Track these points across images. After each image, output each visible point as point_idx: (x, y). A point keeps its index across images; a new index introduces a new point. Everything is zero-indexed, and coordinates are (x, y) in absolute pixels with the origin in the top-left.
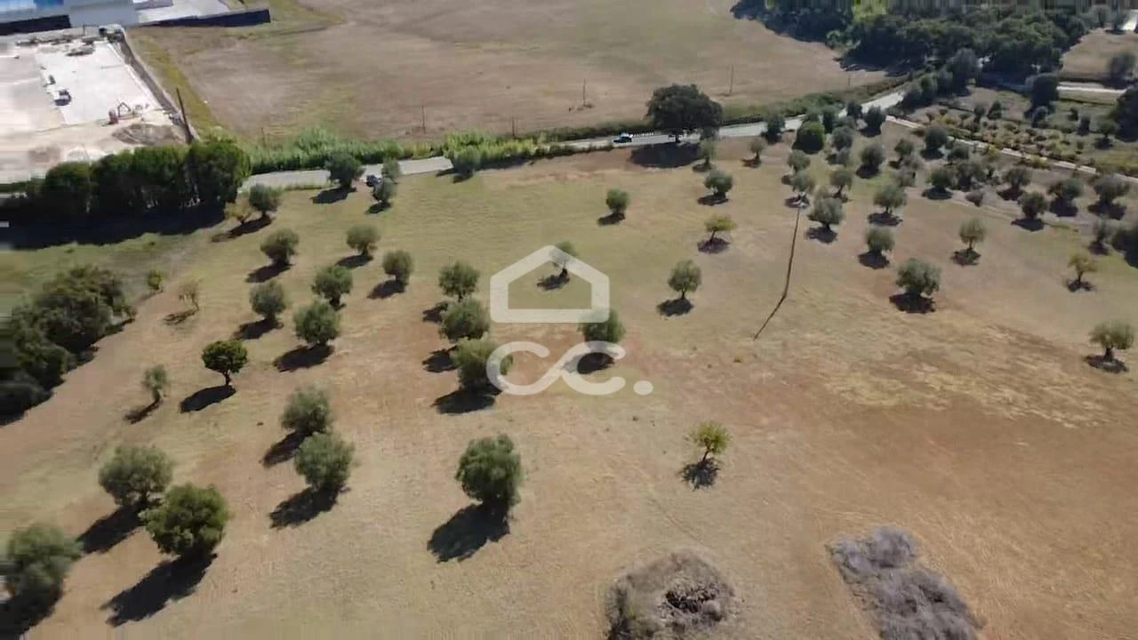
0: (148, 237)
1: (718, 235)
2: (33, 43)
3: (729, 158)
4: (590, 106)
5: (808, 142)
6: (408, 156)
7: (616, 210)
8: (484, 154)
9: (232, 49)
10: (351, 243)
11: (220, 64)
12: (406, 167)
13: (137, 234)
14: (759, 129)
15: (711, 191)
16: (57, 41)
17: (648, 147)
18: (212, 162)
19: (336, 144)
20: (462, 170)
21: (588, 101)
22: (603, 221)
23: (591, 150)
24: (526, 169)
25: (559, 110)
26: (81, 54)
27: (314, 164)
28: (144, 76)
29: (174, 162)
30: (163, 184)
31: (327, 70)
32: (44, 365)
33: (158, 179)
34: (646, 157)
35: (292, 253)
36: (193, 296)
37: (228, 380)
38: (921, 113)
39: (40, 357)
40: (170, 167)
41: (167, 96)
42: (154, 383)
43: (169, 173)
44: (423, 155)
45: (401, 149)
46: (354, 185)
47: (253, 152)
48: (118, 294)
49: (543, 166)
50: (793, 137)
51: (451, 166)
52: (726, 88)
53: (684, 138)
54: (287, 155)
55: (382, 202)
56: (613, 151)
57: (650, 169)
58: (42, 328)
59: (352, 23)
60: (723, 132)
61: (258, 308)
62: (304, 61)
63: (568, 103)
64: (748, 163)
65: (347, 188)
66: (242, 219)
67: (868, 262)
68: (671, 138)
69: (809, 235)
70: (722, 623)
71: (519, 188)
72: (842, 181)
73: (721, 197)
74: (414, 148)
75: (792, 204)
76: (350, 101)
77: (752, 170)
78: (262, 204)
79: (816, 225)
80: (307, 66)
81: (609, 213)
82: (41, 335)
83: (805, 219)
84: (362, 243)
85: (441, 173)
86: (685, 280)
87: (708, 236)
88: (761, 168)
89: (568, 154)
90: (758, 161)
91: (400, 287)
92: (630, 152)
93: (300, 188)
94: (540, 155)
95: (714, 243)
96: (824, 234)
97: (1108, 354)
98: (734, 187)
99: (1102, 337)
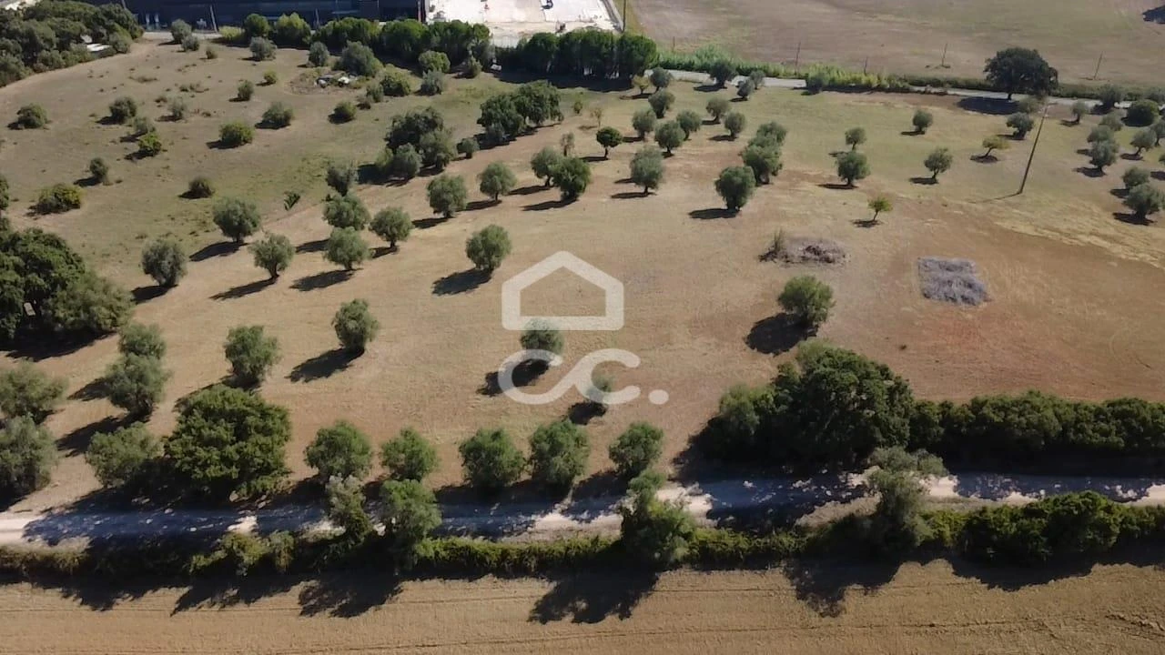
0: (579, 89)
1: (994, 152)
3: (1053, 116)
4: (948, 67)
5: (1138, 117)
6: (776, 75)
7: (921, 124)
8: (833, 80)
10: (709, 109)
12: (769, 82)
13: (573, 86)
14: (1091, 104)
15: (1012, 130)
17: (980, 99)
18: (634, 47)
19: (724, 56)
20: (814, 87)
21: (946, 63)
22: (904, 133)
23: (924, 93)
24: (864, 96)
25: (917, 62)
27: (702, 69)
29: (610, 42)
30: (599, 56)
31: (738, 17)
32: (511, 123)
33: (596, 52)
34: (967, 104)
35: (667, 108)
36: (599, 116)
37: (607, 153)
39: (510, 118)
41: (616, 12)
42: (566, 142)
43: (604, 50)
44: (787, 76)
45: (772, 70)
46: (727, 83)
47: (663, 52)
48: (557, 103)
49: (880, 97)
50: (1125, 113)
51: (804, 85)
52: (1091, 74)
53: (1016, 97)
54: (686, 60)
55: (743, 95)
56: (946, 97)
57: (970, 112)
58: (515, 103)
60: (1052, 100)
61: (636, 126)
62: (724, 9)
63: (927, 62)
64: (1066, 123)
65: (720, 86)
66: (642, 88)
67: (1117, 192)
68: (1005, 96)
69: (1078, 170)
70: (832, 264)
71: (850, 105)
72: (1141, 143)
73: (1019, 136)
74: (782, 70)
75: (1080, 152)
76: (747, 38)
77: (1064, 127)
78: (658, 81)
79: (1092, 166)
80: (725, 12)
81: (913, 128)
82: (514, 107)
83: (1085, 161)
84: (716, 110)
85: (796, 88)
86: (937, 163)
87: (984, 151)
88: (1078, 127)
89: (905, 91)
90: (1076, 123)
91: (731, 138)
92: (959, 100)
93: (687, 81)
94: (880, 89)
95: (987, 159)
96: (1096, 172)
98: (1034, 131)
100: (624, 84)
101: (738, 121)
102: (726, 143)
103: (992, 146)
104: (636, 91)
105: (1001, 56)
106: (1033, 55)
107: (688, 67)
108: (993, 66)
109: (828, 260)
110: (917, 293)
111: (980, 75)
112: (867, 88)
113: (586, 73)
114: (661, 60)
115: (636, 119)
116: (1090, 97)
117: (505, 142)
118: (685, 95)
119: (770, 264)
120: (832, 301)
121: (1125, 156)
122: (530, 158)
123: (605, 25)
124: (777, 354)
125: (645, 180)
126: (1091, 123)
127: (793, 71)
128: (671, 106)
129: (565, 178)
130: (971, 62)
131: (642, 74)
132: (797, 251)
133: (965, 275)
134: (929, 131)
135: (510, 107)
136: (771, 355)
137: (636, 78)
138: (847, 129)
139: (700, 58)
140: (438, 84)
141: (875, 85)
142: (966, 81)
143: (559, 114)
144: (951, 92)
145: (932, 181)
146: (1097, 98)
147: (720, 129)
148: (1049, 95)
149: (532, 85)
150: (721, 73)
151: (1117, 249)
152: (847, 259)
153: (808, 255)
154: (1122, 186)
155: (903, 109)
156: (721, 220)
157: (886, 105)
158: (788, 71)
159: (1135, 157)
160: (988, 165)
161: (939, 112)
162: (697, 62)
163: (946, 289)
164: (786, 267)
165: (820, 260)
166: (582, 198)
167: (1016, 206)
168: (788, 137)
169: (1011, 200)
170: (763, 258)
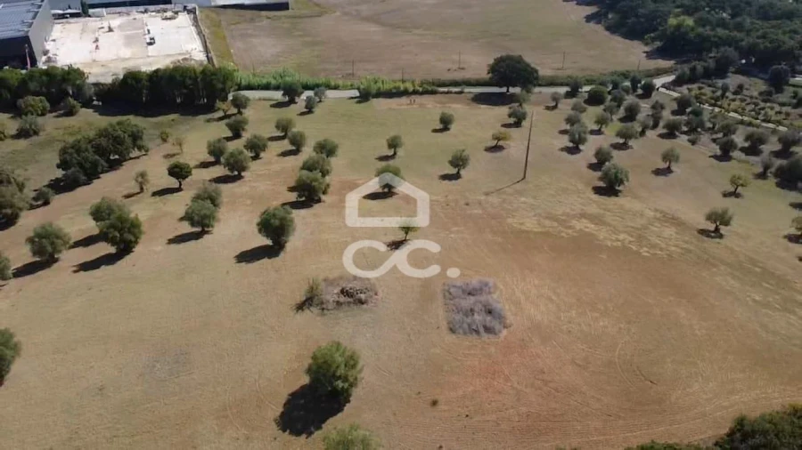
1: (501, 143)
2: (146, 11)
3: (537, 104)
4: (463, 69)
5: (595, 99)
6: (336, 88)
7: (446, 123)
8: (379, 89)
9: (260, 24)
10: (277, 127)
11: (250, 32)
12: (330, 94)
14: (563, 90)
15: (512, 120)
16: (158, 12)
17: (486, 94)
18: (213, 77)
19: (293, 76)
20: (365, 96)
21: (461, 66)
22: (435, 131)
23: (448, 93)
24: (404, 100)
25: (442, 67)
26: (170, 19)
27: (277, 88)
28: (200, 33)
29: (193, 75)
30: (186, 87)
31: (311, 39)
33: (183, 84)
34: (480, 99)
35: (243, 129)
37: (180, 185)
38: (684, 89)
39: (87, 161)
40: (190, 78)
43: (189, 82)
44: (345, 88)
45: (333, 83)
46: (297, 99)
47: (243, 76)
48: (142, 136)
49: (416, 100)
50: (586, 95)
51: (358, 94)
52: (560, 66)
53: (512, 90)
54: (265, 81)
55: (310, 108)
56: (463, 95)
57: (483, 106)
59: (338, 14)
60: (537, 90)
62: (300, 33)
63: (449, 66)
64: (548, 108)
65: (292, 101)
66: (225, 111)
67: (592, 167)
68: (504, 90)
69: (562, 150)
70: (365, 306)
71: (394, 109)
72: (601, 121)
73: (518, 124)
74: (340, 83)
75: (563, 132)
76: (317, 57)
77: (548, 112)
78: (240, 104)
79: (571, 145)
80: (300, 36)
81: (440, 126)
82: (91, 150)
83: (565, 141)
84: (284, 127)
85: (352, 98)
86: (459, 162)
87: (494, 143)
88: (556, 111)
89: (433, 93)
90: (555, 107)
91: (295, 152)
92: (472, 96)
93: (264, 100)
94: (415, 92)
95: (496, 149)
96: (573, 150)
97: (717, 230)
98: (528, 119)
99: (710, 217)
100: (210, 108)
101: (299, 138)
102: (292, 158)
103: (499, 139)
104: (219, 114)
105: (499, 61)
106: (519, 60)
107: (267, 87)
108: (493, 69)
109: (361, 302)
110: (444, 325)
111: (484, 74)
112: (405, 93)
113: (179, 100)
114: (244, 83)
115: (209, 146)
116: (562, 85)
118: (260, 116)
119: (309, 315)
120: (359, 367)
121: (593, 132)
122: (88, 208)
123: (198, 55)
124: (310, 434)
125: (200, 223)
126: (566, 107)
127: (349, 83)
128: (246, 127)
129: (111, 235)
130: (478, 64)
131: (225, 99)
132: (331, 295)
133: (483, 298)
134: (453, 127)
135: (87, 150)
136: (304, 436)
137: (219, 104)
138: (388, 137)
139: (275, 78)
140: (33, 127)
141: (411, 89)
142: (477, 80)
143: (143, 147)
144: (467, 90)
145: (457, 176)
146: (567, 85)
147: (286, 145)
148: (535, 86)
150: (291, 92)
151: (602, 234)
152: (378, 297)
153: (342, 299)
154: (594, 161)
155: (432, 108)
156: (265, 261)
157: (421, 105)
158: (346, 84)
159: (598, 132)
160: (498, 154)
161: (459, 109)
162: (273, 82)
163: (469, 320)
164: (323, 315)
165: (355, 303)
166: (138, 249)
167: (521, 193)
168: (339, 152)
169: (518, 186)
170: (301, 307)
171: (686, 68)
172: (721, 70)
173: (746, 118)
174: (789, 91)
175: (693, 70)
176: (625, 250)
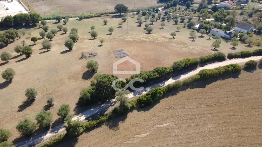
0: (23, 29)
1: (121, 26)
3: (129, 16)
4: (107, 10)
5: (144, 14)
6: (71, 17)
7: (105, 23)
8: (84, 16)
10: (58, 28)
11: (38, 5)
12: (70, 19)
13: (21, 28)
14: (135, 13)
15: (123, 21)
17: (115, 15)
18: (34, 16)
19: (58, 15)
20: (81, 19)
22: (103, 25)
23: (104, 16)
24: (92, 19)
25: (101, 9)
26: (10, 2)
27: (53, 19)
28: (23, 6)
29: (27, 16)
30: (25, 20)
31: (58, 5)
32: (5, 41)
33: (24, 19)
34: (113, 17)
36: (30, 35)
37: (35, 43)
38: (166, 10)
39: (5, 40)
41: (27, 8)
42: (23, 43)
43: (26, 18)
44: (74, 17)
45: (70, 16)
46: (60, 21)
47: (42, 16)
48: (17, 34)
49: (95, 18)
50: (142, 14)
51: (78, 18)
52: (134, 7)
53: (122, 14)
54: (49, 17)
55: (65, 23)
58: (5, 36)
60: (128, 13)
61: (41, 35)
63: (103, 9)
64: (132, 17)
65: (59, 22)
66: (40, 26)
67: (145, 29)
68: (119, 14)
69: (137, 26)
70: (96, 57)
71: (90, 21)
72: (146, 19)
73: (125, 21)
74: (73, 16)
75: (137, 22)
76: (63, 10)
77: (132, 18)
78: (43, 23)
79: (139, 25)
80: (55, 5)
81: (104, 24)
82: (5, 37)
83: (138, 24)
84: (60, 28)
85: (77, 20)
86: (111, 30)
87: (119, 26)
88: (134, 18)
89: (100, 16)
90: (134, 17)
91: (65, 33)
92: (111, 16)
93: (51, 22)
94: (95, 17)
95: (120, 27)
96: (140, 26)
97: (173, 38)
98: (127, 20)
99: (171, 35)
100: (34, 26)
101: (65, 29)
102: (64, 35)
103: (120, 25)
104: (38, 27)
105: (117, 6)
106: (123, 5)
107: (50, 19)
108: (116, 8)
109: (95, 56)
110: (114, 57)
111: (114, 11)
112: (92, 17)
113: (23, 24)
114: (42, 18)
115: (40, 33)
116: (135, 11)
117: (5, 46)
118: (51, 25)
119: (82, 60)
120: (98, 64)
121: (144, 22)
122: (14, 49)
123: (25, 12)
124: (90, 79)
125: (47, 48)
126: (136, 16)
127: (75, 16)
128: (48, 29)
129: (25, 52)
130: (111, 8)
131: (38, 22)
132: (87, 55)
133: (122, 52)
134: (108, 24)
135: (4, 37)
136: (89, 80)
137: (37, 24)
138: (91, 27)
139: (52, 16)
141: (94, 16)
142: (112, 12)
143: (19, 36)
144: (109, 15)
145: (111, 34)
146: (136, 11)
147: (62, 32)
148: (128, 12)
149: (8, 30)
150: (58, 19)
151: (147, 40)
152: (99, 54)
153: (90, 56)
154: (145, 28)
155: (101, 20)
156: (68, 53)
157: (97, 20)
158: (74, 16)
159: (146, 22)
160: (121, 28)
161: (108, 19)
162: (52, 17)
163: (120, 55)
164: (86, 59)
165: (93, 56)
166: (32, 56)
167: (128, 35)
168: (78, 31)
169: (127, 34)
170: (81, 59)
171: (166, 5)
172: (175, 5)
173: (181, 15)
174: (191, 8)
175: (168, 5)
176: (153, 42)
